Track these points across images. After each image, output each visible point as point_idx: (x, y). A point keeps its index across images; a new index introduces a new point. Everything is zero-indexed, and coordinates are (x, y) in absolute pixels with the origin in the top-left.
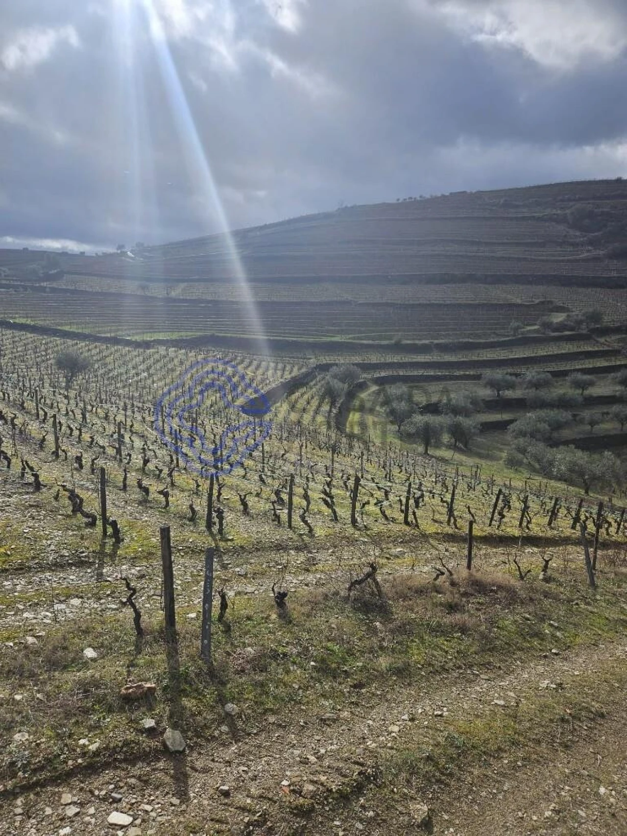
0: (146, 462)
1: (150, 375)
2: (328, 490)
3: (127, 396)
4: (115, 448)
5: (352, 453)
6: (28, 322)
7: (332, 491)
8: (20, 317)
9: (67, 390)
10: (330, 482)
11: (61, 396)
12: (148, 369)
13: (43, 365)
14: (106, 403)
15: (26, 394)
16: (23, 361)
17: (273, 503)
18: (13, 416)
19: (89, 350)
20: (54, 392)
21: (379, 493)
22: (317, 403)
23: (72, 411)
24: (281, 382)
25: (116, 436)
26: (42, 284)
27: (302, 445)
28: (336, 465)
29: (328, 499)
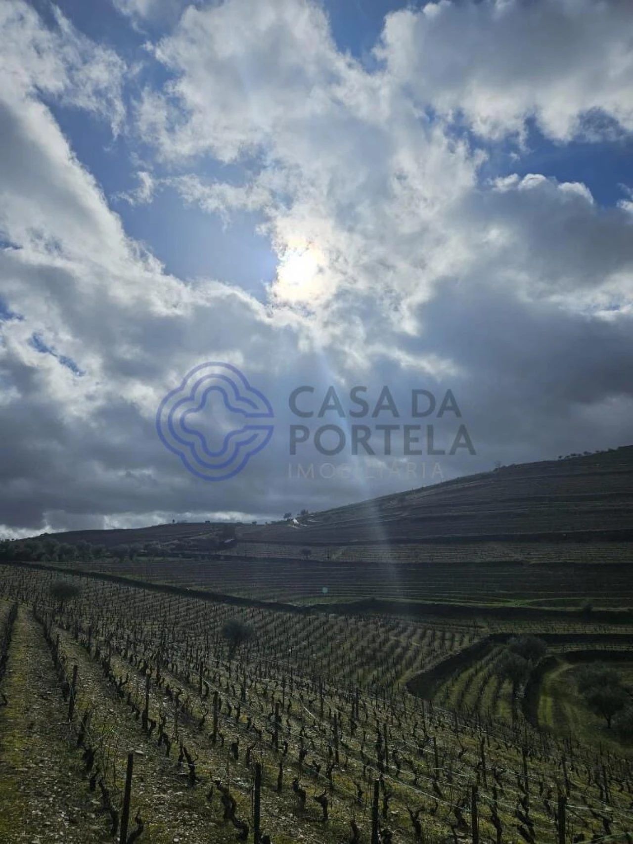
0: (303, 754)
1: (310, 644)
2: (524, 812)
3: (285, 668)
4: (271, 733)
5: (551, 757)
6: (202, 589)
7: (529, 814)
8: (196, 585)
9: (229, 661)
10: (525, 798)
11: (223, 668)
12: (308, 637)
13: (211, 632)
14: (265, 676)
15: (192, 665)
16: (193, 629)
17: (453, 827)
18: (178, 691)
19: (253, 617)
20: (218, 663)
21: (595, 822)
22: (495, 684)
23: (233, 687)
24: (451, 655)
25: (273, 718)
26: (218, 553)
27: (483, 742)
28: (531, 774)
29: (525, 827)
